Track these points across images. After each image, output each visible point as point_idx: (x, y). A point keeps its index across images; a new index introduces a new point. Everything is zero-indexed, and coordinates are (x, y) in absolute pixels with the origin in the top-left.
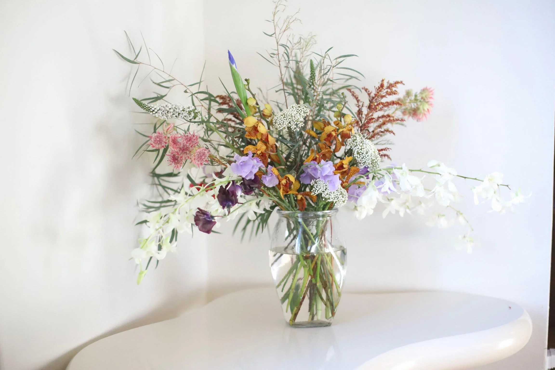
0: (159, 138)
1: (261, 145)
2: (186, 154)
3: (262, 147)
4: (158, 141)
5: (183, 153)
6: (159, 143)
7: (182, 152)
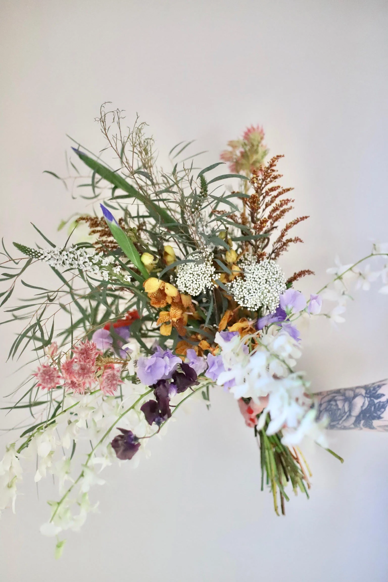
0: (48, 375)
1: (175, 311)
2: (89, 378)
3: (177, 313)
4: (48, 378)
5: (85, 378)
6: (49, 381)
7: (83, 377)
